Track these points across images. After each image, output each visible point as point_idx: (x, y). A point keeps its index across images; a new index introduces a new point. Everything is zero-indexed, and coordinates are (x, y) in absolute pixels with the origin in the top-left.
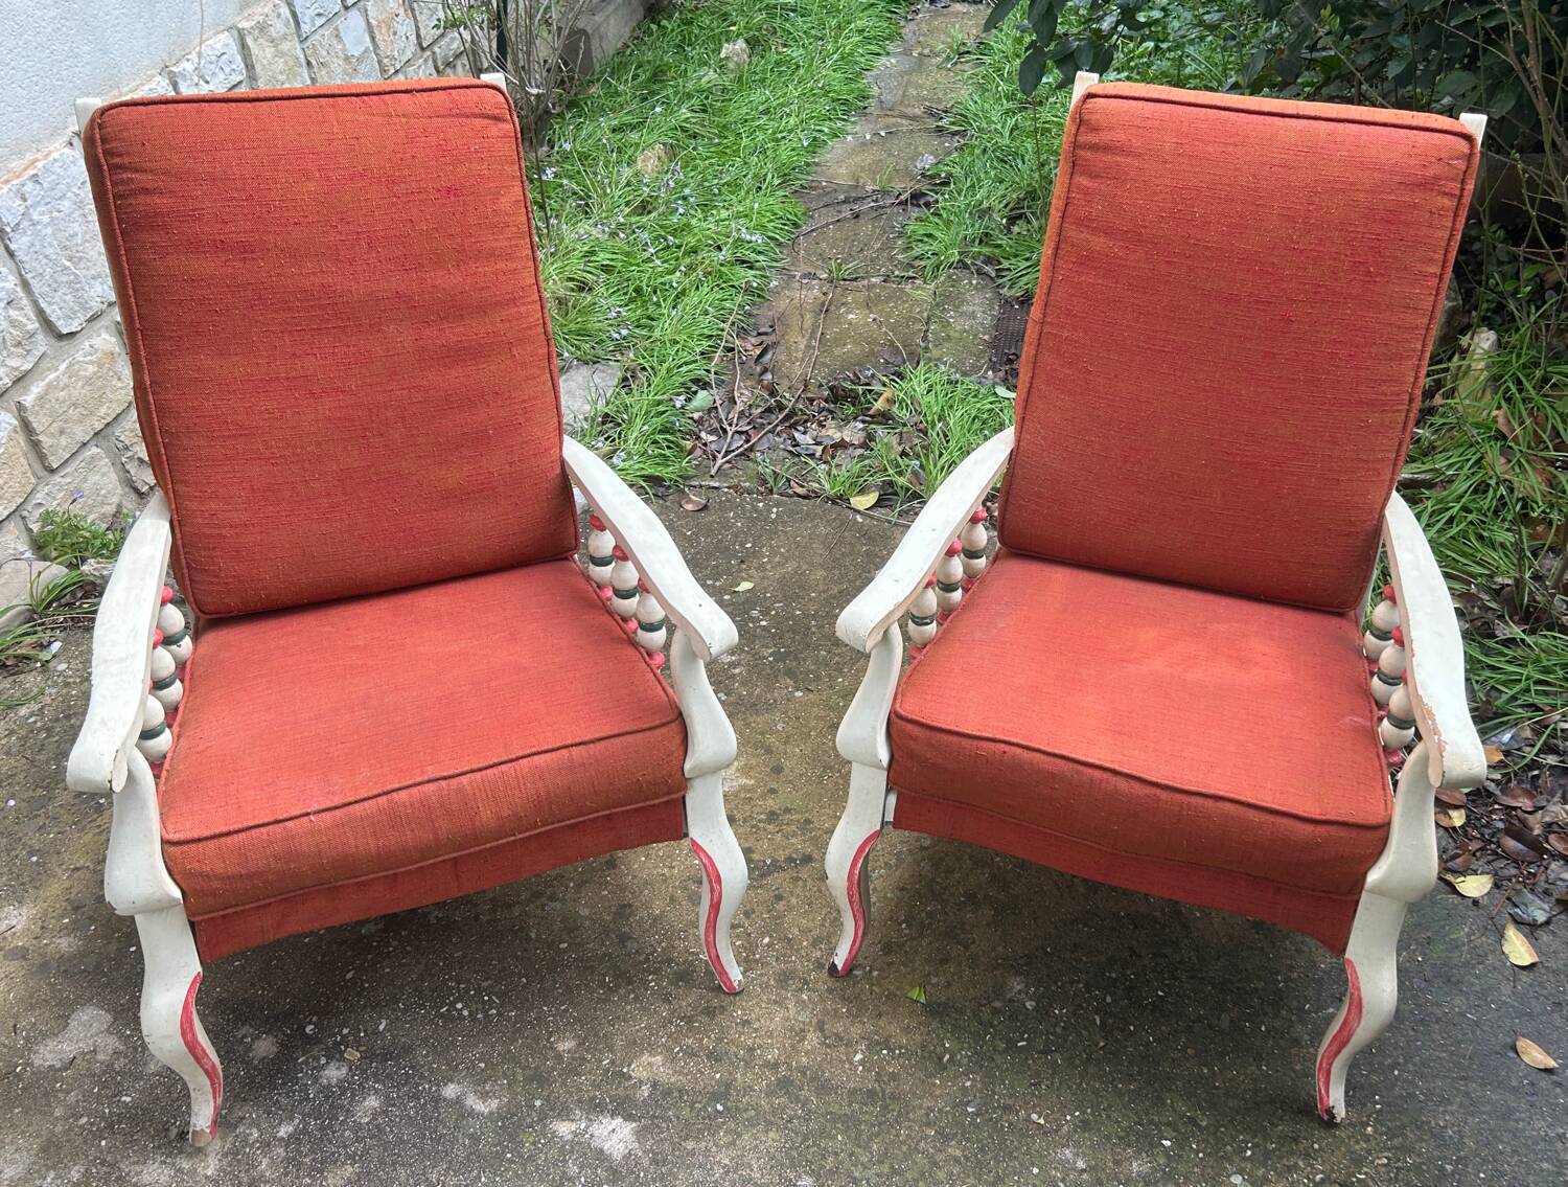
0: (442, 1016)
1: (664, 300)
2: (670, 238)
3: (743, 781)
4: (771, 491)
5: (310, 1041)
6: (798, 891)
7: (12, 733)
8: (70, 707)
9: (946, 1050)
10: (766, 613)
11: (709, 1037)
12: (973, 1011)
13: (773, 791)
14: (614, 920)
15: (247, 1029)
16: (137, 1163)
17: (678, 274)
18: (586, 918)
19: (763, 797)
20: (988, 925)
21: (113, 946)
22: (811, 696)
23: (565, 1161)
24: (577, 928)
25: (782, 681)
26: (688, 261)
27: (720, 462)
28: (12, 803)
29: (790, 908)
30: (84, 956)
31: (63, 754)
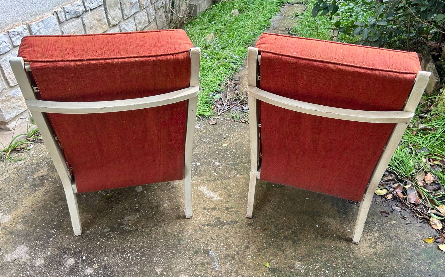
0: (123, 257)
1: (210, 71)
2: (213, 56)
3: (219, 198)
4: (235, 121)
5: (84, 261)
6: (233, 231)
7: (15, 168)
8: (32, 163)
10: (230, 152)
11: (202, 271)
12: (284, 271)
13: (228, 202)
14: (177, 234)
15: (66, 256)
17: (214, 64)
18: (169, 233)
19: (225, 203)
20: (290, 246)
21: (32, 229)
22: (241, 176)
24: (166, 236)
25: (233, 171)
26: (217, 62)
27: (221, 112)
28: (12, 187)
29: (230, 236)
30: (24, 230)
31: (28, 175)
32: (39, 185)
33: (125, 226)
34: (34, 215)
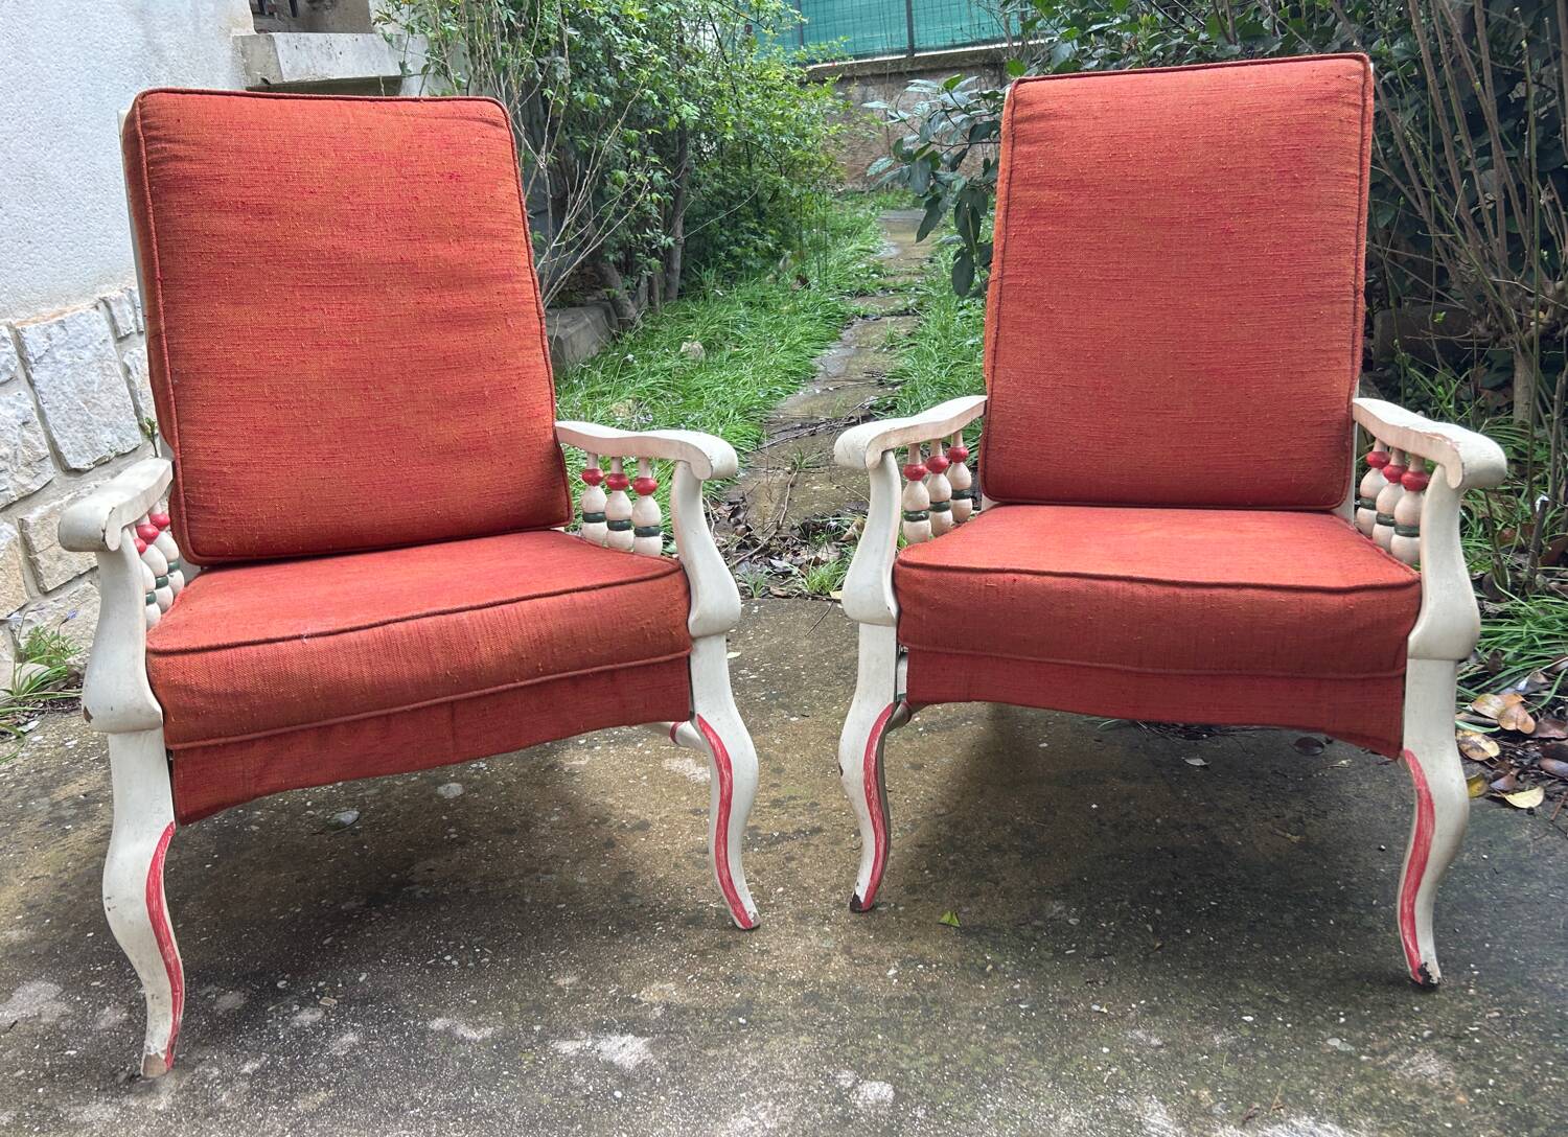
0: (429, 967)
4: (752, 596)
5: (281, 993)
6: (811, 853)
8: (42, 765)
9: (988, 962)
10: (754, 671)
11: (725, 966)
12: (1012, 930)
13: (775, 786)
14: (615, 885)
15: (211, 988)
16: (79, 1104)
18: (585, 884)
19: (765, 791)
20: (1017, 865)
21: (69, 934)
22: (807, 720)
23: (570, 1074)
24: (575, 893)
29: (803, 866)
30: (35, 943)
31: (32, 797)
32: (74, 817)
33: (417, 886)
34: (70, 898)
